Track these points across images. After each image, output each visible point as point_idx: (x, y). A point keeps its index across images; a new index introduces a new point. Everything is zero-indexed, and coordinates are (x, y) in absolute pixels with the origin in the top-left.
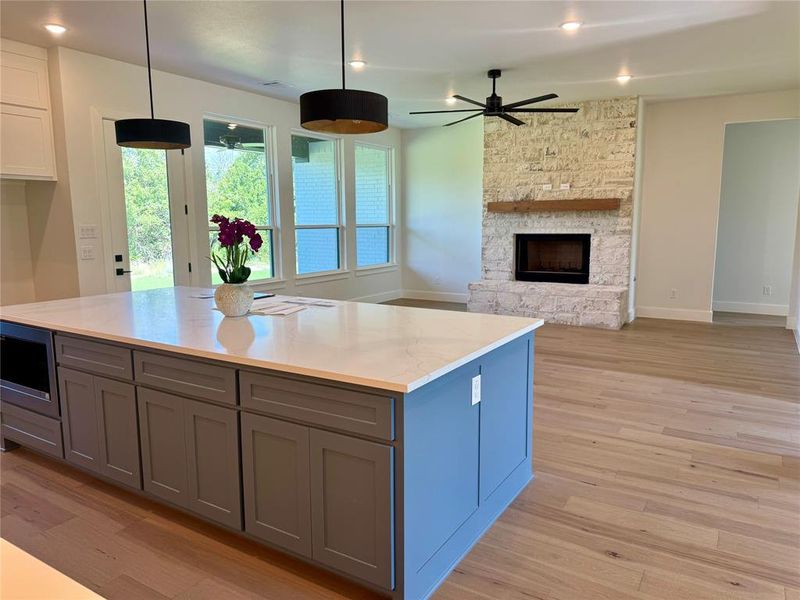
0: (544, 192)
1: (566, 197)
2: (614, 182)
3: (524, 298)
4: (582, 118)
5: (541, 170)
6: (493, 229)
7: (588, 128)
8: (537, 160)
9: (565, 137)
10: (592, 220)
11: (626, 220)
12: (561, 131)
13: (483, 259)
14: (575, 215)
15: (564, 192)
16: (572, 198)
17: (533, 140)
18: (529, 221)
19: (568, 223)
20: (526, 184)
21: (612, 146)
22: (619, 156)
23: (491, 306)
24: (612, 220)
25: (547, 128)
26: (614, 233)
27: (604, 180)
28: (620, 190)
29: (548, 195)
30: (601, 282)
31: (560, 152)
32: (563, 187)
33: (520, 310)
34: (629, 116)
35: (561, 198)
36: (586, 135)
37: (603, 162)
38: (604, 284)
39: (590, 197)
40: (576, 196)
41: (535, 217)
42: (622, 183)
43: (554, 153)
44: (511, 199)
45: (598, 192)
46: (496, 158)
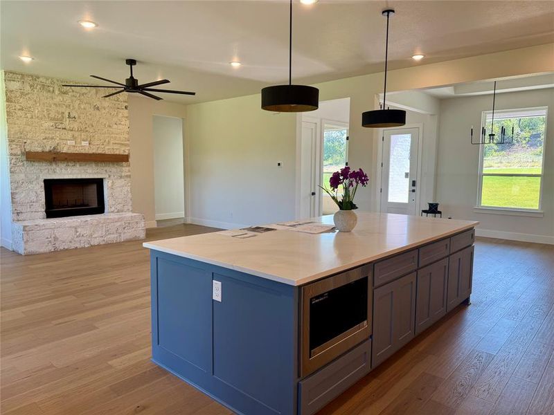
0: (68, 146)
1: (86, 152)
2: (118, 144)
3: (79, 230)
4: (94, 97)
5: (65, 129)
6: (22, 176)
7: (98, 104)
8: (61, 121)
9: (82, 107)
10: (105, 168)
11: (127, 168)
12: (78, 102)
13: (13, 202)
14: (94, 165)
15: (84, 147)
16: (91, 152)
17: (55, 104)
18: (58, 168)
19: (90, 170)
20: (52, 138)
21: (115, 119)
22: (121, 127)
23: (50, 242)
24: (119, 169)
25: (66, 97)
26: (121, 177)
27: (112, 142)
28: (123, 149)
29: (72, 148)
30: (116, 211)
31: (79, 117)
32: (84, 143)
33: (77, 239)
34: (124, 102)
35: (83, 151)
36: (98, 108)
37: (110, 129)
38: (118, 212)
39: (103, 152)
40: (94, 151)
41: (62, 165)
42: (122, 144)
43: (74, 117)
44: (39, 150)
45: (108, 150)
46: (20, 113)
